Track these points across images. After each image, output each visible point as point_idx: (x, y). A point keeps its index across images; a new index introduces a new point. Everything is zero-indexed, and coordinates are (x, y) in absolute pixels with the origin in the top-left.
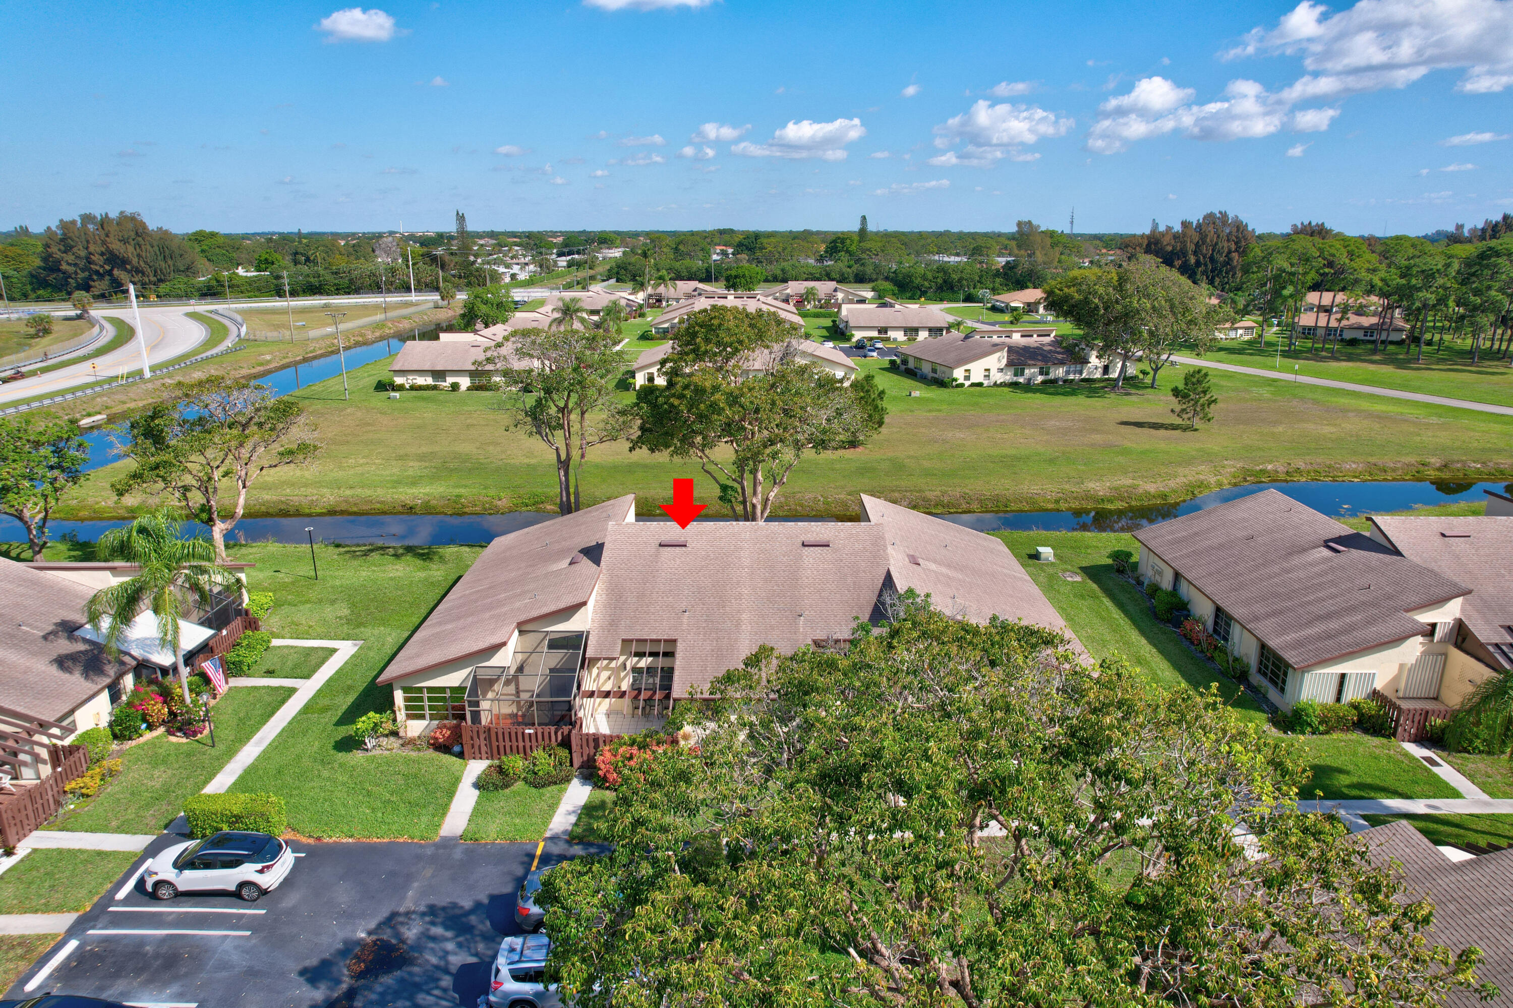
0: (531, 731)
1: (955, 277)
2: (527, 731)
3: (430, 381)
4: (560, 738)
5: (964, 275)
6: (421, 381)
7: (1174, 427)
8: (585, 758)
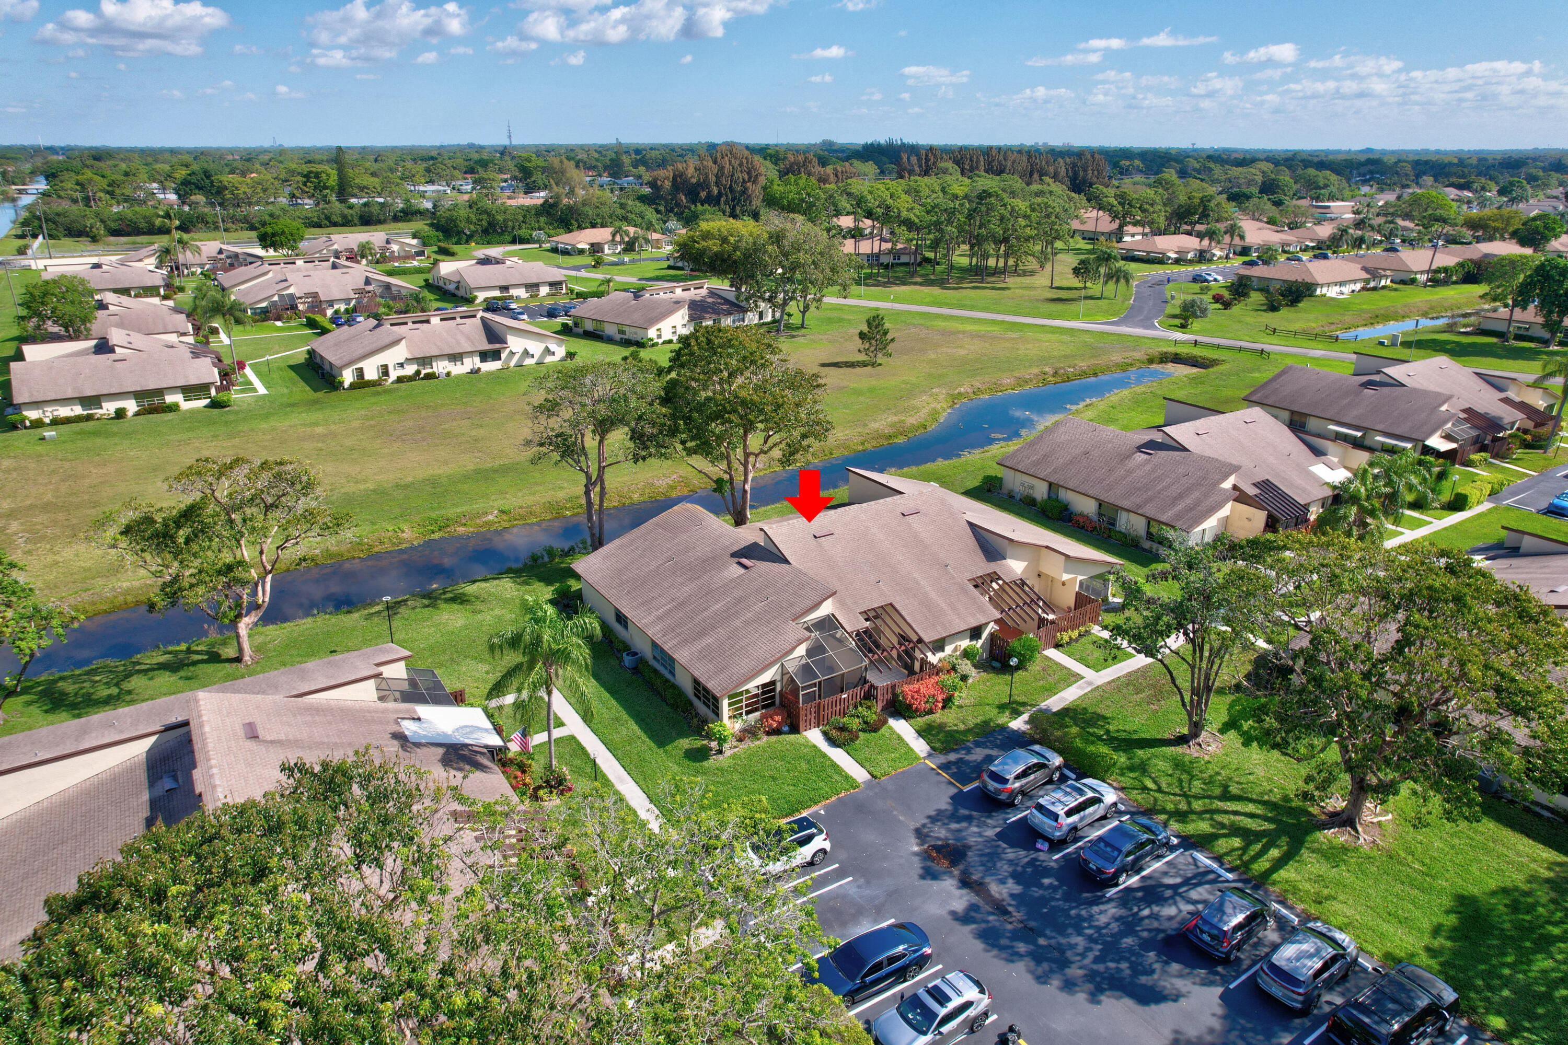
0: (846, 696)
1: (500, 218)
2: (843, 697)
3: (78, 410)
4: (863, 694)
5: (509, 217)
6: (64, 412)
7: (864, 364)
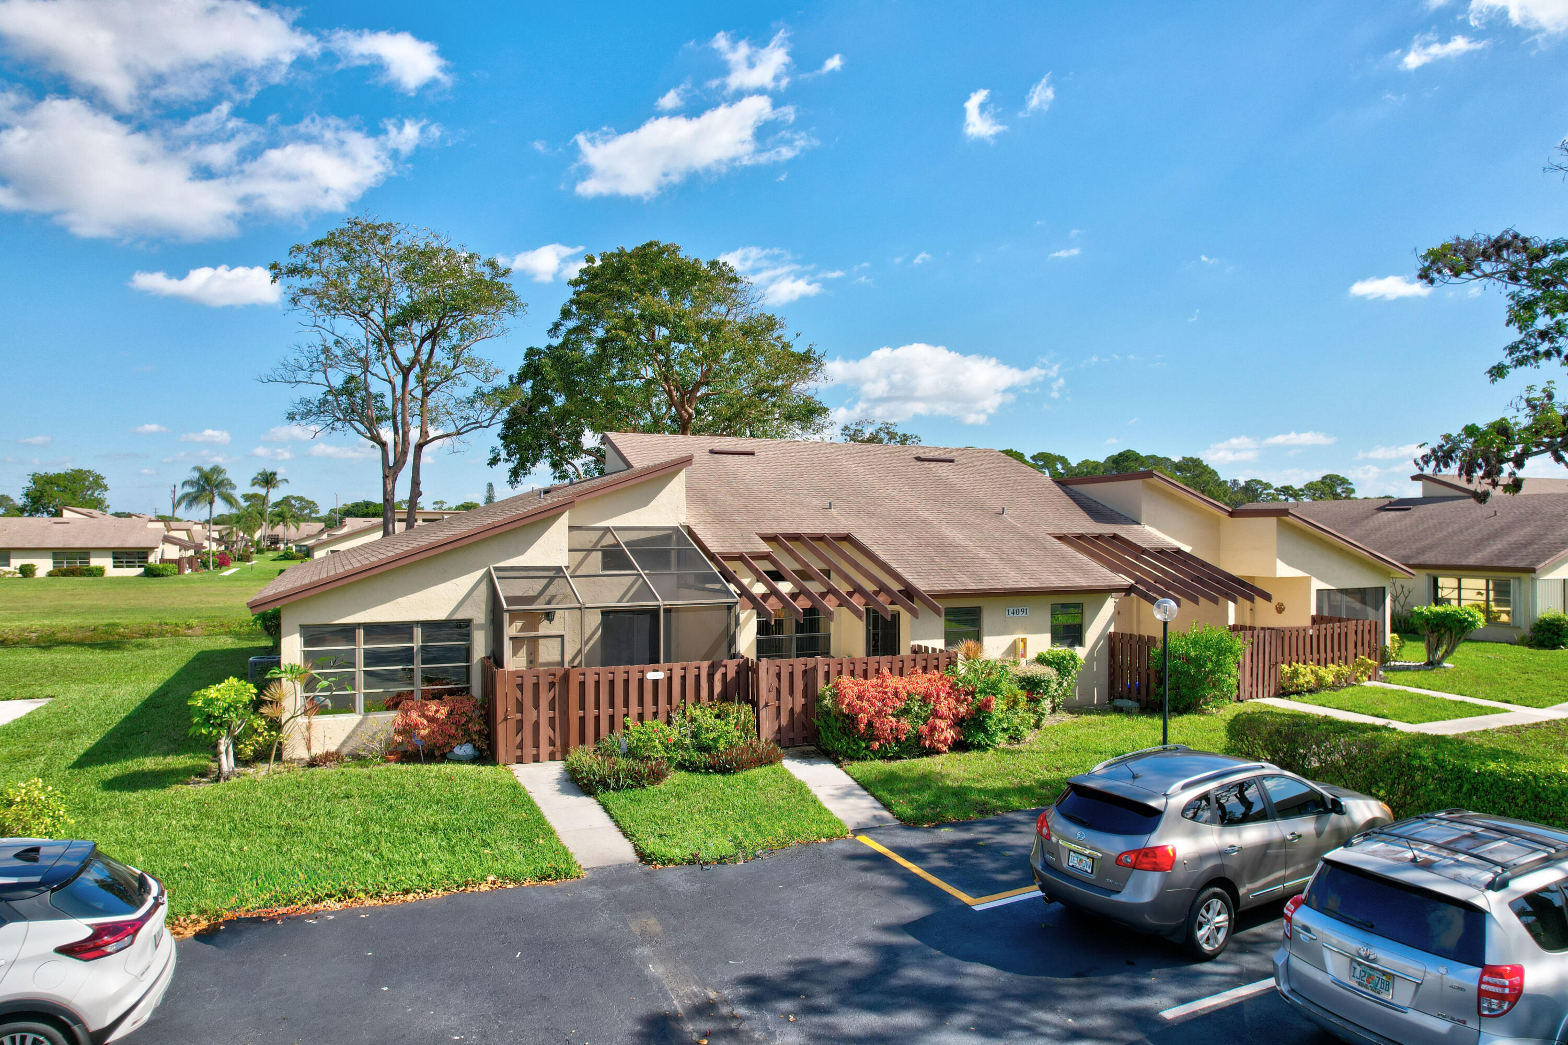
0: (660, 675)
2: (651, 676)
4: (718, 688)
8: (784, 720)
